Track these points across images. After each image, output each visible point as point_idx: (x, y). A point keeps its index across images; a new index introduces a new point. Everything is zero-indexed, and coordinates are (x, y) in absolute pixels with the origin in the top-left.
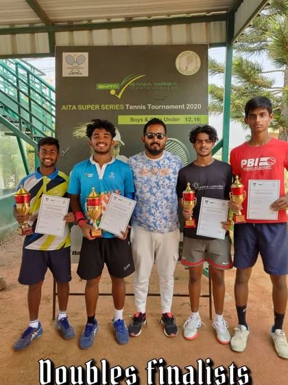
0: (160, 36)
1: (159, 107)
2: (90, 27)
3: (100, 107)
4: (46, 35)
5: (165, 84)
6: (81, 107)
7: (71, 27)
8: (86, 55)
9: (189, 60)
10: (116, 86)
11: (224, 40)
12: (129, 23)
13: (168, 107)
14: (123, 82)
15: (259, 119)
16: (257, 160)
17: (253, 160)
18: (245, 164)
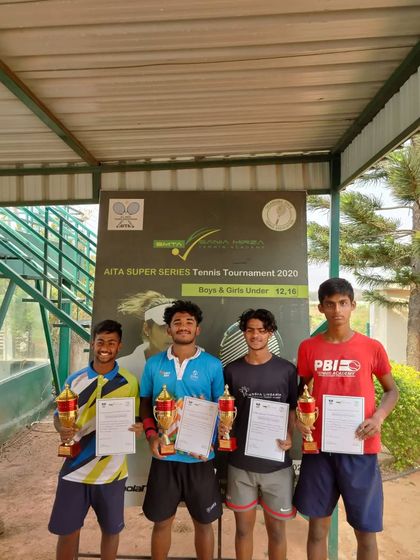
0: (241, 179)
1: (239, 273)
2: (148, 166)
3: (157, 272)
4: (90, 176)
5: (247, 242)
6: (130, 272)
7: (123, 167)
8: (141, 202)
9: (280, 211)
10: (180, 244)
11: (327, 184)
12: (200, 163)
13: (252, 274)
14: (190, 239)
15: (339, 308)
16: (336, 362)
17: (331, 362)
18: (320, 366)
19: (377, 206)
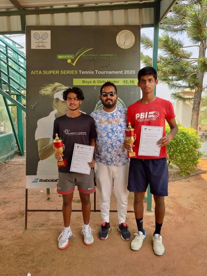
1: (104, 73)
2: (52, 11)
3: (60, 72)
4: (19, 17)
5: (108, 55)
6: (45, 72)
7: (38, 11)
8: (49, 32)
9: (126, 37)
10: (72, 56)
11: (152, 22)
12: (81, 9)
13: (110, 73)
14: (77, 54)
16: (147, 113)
17: (144, 113)
18: (139, 117)
19: (181, 46)
